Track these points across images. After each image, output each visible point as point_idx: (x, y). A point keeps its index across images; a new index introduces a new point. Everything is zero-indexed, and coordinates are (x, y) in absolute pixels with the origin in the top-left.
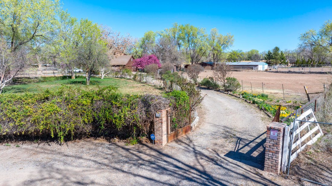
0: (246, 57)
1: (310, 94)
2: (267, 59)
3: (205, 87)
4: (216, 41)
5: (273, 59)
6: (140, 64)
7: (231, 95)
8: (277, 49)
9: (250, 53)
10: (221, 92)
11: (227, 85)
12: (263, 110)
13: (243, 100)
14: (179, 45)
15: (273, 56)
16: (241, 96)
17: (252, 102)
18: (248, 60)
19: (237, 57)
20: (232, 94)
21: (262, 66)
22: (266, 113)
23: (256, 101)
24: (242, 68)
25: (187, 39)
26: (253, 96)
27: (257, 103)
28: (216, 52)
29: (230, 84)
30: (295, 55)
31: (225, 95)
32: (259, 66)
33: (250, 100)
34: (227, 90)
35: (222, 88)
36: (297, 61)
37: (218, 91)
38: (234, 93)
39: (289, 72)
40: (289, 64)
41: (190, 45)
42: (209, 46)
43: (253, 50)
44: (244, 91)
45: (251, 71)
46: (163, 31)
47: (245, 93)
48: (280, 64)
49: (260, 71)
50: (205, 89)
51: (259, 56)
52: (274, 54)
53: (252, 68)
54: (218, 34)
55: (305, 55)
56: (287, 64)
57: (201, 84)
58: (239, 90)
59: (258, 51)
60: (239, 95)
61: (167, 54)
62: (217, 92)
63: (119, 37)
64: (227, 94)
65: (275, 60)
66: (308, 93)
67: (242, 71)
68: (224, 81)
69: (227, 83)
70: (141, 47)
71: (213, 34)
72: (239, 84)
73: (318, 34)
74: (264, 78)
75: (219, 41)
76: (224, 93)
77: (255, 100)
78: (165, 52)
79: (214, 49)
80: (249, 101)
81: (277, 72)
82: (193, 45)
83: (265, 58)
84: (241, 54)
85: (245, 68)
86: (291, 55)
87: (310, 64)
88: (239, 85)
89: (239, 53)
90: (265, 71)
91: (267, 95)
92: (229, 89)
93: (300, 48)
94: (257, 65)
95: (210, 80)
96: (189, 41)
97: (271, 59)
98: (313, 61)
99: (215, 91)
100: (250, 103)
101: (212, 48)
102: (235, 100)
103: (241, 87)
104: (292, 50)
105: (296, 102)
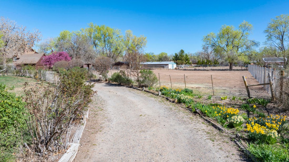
0: (157, 59)
1: (250, 87)
2: (174, 60)
3: (116, 83)
4: (131, 41)
5: (180, 60)
6: (48, 62)
7: (147, 92)
8: (182, 51)
9: (160, 55)
10: (134, 88)
11: (141, 79)
12: (198, 113)
13: (163, 97)
14: (96, 45)
15: (179, 57)
16: (160, 93)
17: (176, 101)
18: (159, 61)
19: (149, 59)
20: (148, 90)
21: (172, 65)
22: (206, 120)
23: (183, 100)
24: (155, 67)
25: (103, 40)
26: (175, 92)
27: (184, 103)
28: (131, 51)
29: (145, 78)
30: (196, 58)
31: (139, 91)
32: (169, 65)
33: (172, 97)
34: (141, 86)
35: (135, 84)
36: (198, 62)
37: (131, 87)
38: (150, 89)
39: (195, 70)
40: (192, 65)
41: (107, 45)
42: (124, 46)
43: (162, 53)
44: (162, 86)
45: (162, 69)
46: (79, 31)
47: (164, 89)
48: (186, 64)
49: (170, 69)
50: (115, 85)
51: (168, 58)
52: (180, 55)
53: (164, 67)
54: (132, 35)
55: (203, 57)
56: (190, 64)
57: (111, 80)
58: (156, 86)
59: (167, 54)
60: (157, 91)
61: (82, 52)
62: (130, 89)
63: (26, 32)
64: (142, 90)
65: (181, 60)
66: (247, 85)
67: (155, 69)
68: (138, 75)
69: (141, 77)
70: (56, 46)
71: (128, 36)
72: (156, 77)
73: (217, 37)
74: (177, 74)
75: (134, 42)
76: (138, 89)
77: (182, 98)
78: (80, 50)
79: (129, 49)
80: (172, 100)
81: (185, 70)
82: (109, 45)
83: (173, 59)
84: (153, 56)
85: (157, 67)
86: (193, 57)
87: (208, 64)
88: (156, 79)
89: (151, 55)
90: (174, 70)
91: (192, 91)
92: (144, 84)
93: (204, 48)
94: (167, 65)
95: (121, 74)
96: (105, 41)
97: (178, 60)
98: (211, 62)
99: (127, 87)
100: (173, 102)
101: (127, 48)
102: (153, 99)
103: (158, 82)
104: (193, 53)
105: (234, 99)
